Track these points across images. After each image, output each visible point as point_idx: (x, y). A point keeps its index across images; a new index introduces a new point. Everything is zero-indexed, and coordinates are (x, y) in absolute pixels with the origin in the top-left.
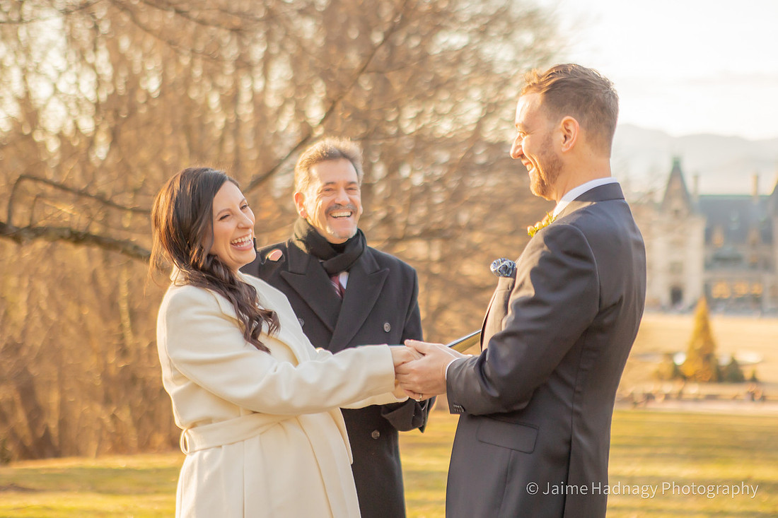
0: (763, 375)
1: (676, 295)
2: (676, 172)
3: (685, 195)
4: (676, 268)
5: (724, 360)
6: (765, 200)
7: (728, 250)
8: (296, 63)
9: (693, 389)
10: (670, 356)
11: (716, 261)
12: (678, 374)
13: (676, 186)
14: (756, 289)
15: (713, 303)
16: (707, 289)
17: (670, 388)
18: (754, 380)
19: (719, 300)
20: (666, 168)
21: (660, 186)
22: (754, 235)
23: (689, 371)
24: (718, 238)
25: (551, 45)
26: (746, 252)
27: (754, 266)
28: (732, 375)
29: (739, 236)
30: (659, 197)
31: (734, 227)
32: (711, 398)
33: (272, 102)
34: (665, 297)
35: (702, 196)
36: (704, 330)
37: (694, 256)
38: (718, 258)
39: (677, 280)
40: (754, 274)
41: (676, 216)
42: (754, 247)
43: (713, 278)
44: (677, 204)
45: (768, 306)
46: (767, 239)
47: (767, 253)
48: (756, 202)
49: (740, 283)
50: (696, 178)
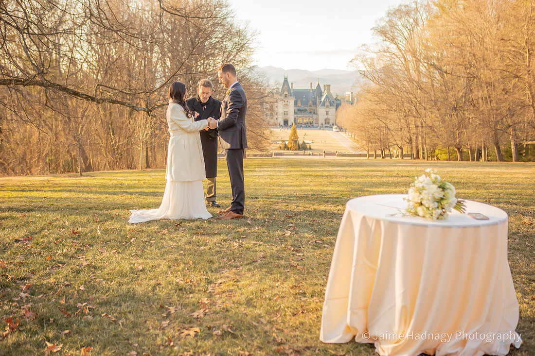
0: (312, 147)
1: (286, 122)
2: (286, 81)
3: (289, 90)
4: (286, 113)
5: (301, 143)
6: (314, 91)
7: (302, 108)
8: (162, 48)
9: (290, 152)
10: (283, 141)
11: (299, 111)
12: (286, 147)
13: (286, 86)
14: (311, 120)
15: (298, 125)
16: (295, 119)
17: (282, 151)
18: (310, 149)
19: (299, 123)
20: (282, 81)
22: (310, 102)
23: (290, 147)
24: (299, 104)
25: (245, 42)
26: (308, 108)
27: (311, 113)
28: (303, 147)
29: (305, 103)
30: (280, 90)
31: (304, 100)
32: (296, 154)
33: (154, 60)
34: (282, 124)
35: (293, 89)
36: (295, 132)
37: (291, 109)
38: (298, 110)
39: (286, 117)
40: (310, 115)
41: (286, 96)
42: (310, 106)
43: (297, 117)
44: (286, 93)
45: (315, 125)
46: (315, 103)
47: (315, 108)
48: (311, 91)
49: (306, 117)
50: (292, 83)
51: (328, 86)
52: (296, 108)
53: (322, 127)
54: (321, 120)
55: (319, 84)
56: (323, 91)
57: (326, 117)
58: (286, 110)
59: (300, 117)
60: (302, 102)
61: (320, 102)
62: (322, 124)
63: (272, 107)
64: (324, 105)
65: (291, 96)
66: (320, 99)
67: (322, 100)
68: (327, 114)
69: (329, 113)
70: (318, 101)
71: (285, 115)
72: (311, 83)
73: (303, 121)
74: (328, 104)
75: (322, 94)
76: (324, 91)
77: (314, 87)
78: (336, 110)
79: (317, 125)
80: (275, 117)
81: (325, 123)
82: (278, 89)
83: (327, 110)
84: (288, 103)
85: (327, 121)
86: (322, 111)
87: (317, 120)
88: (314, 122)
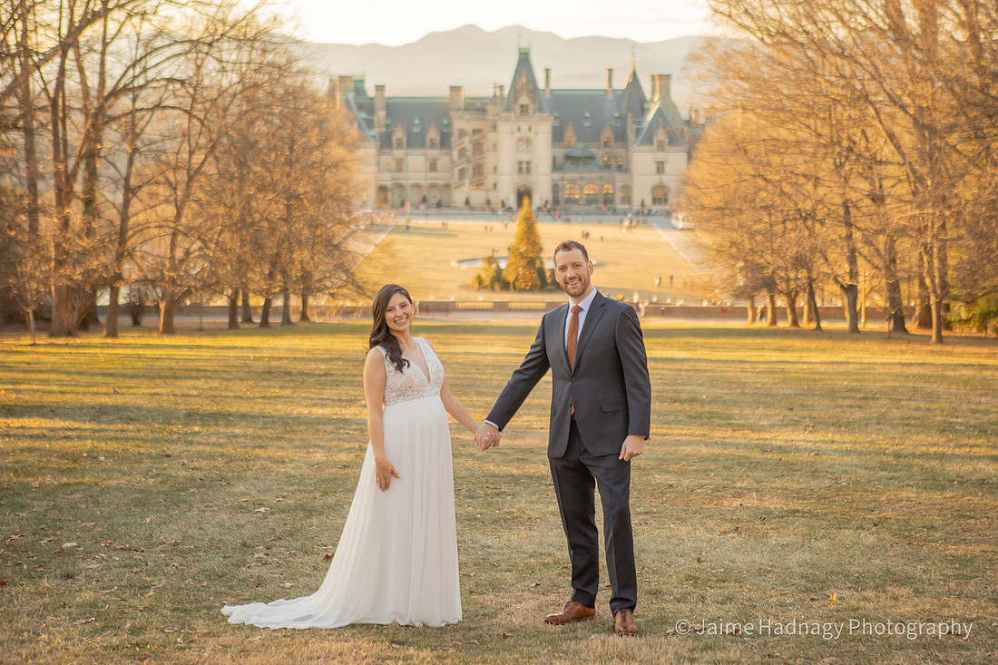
2: (524, 61)
3: (533, 91)
4: (524, 168)
6: (620, 96)
7: (579, 149)
11: (567, 161)
13: (524, 80)
14: (608, 188)
15: (558, 207)
16: (555, 188)
19: (570, 201)
21: (506, 78)
22: (607, 134)
26: (599, 152)
27: (607, 166)
29: (592, 136)
30: (506, 92)
31: (587, 124)
34: (512, 202)
35: (552, 90)
37: (543, 152)
38: (568, 158)
39: (523, 180)
40: (606, 174)
41: (524, 109)
42: (606, 144)
43: (562, 179)
44: (524, 100)
45: (620, 206)
46: (621, 136)
47: (619, 151)
48: (610, 97)
49: (591, 181)
50: (547, 70)
51: (666, 78)
52: (560, 153)
53: (643, 216)
54: (642, 193)
55: (634, 74)
56: (648, 96)
57: (654, 179)
58: (525, 157)
59: (572, 181)
60: (579, 130)
61: (638, 132)
62: (643, 204)
63: (478, 146)
64: (648, 140)
65: (541, 110)
66: (639, 123)
67: (645, 125)
68: (660, 168)
69: (668, 168)
70: (631, 127)
71: (520, 170)
72: (610, 70)
73: (581, 191)
74: (661, 136)
75: (646, 106)
76: (653, 93)
77: (621, 83)
78: (690, 157)
79: (626, 207)
80: (490, 179)
81: (655, 201)
82: (501, 88)
83: (661, 156)
84: (531, 135)
85: (660, 196)
86: (642, 160)
87: (627, 189)
88: (619, 195)
